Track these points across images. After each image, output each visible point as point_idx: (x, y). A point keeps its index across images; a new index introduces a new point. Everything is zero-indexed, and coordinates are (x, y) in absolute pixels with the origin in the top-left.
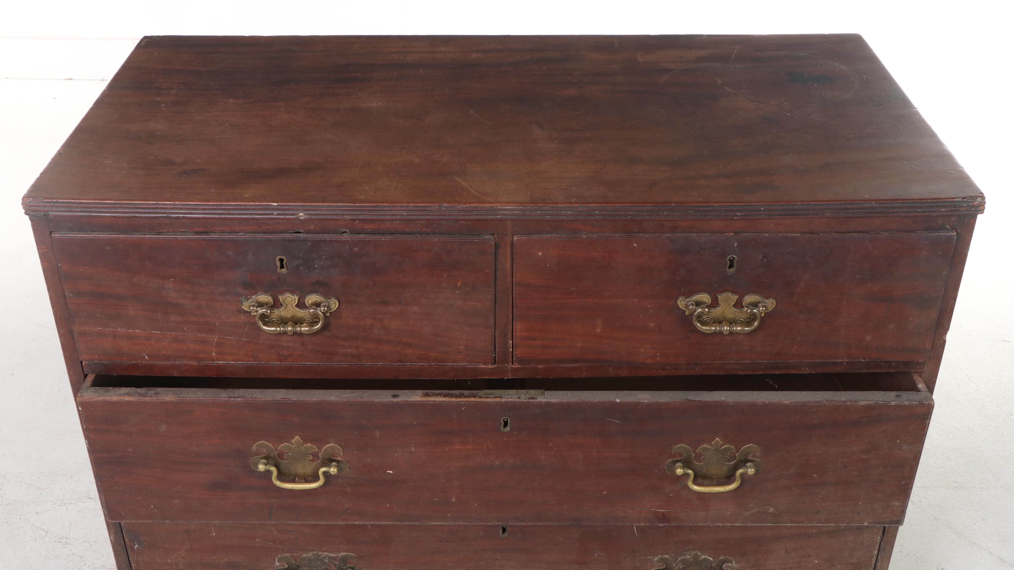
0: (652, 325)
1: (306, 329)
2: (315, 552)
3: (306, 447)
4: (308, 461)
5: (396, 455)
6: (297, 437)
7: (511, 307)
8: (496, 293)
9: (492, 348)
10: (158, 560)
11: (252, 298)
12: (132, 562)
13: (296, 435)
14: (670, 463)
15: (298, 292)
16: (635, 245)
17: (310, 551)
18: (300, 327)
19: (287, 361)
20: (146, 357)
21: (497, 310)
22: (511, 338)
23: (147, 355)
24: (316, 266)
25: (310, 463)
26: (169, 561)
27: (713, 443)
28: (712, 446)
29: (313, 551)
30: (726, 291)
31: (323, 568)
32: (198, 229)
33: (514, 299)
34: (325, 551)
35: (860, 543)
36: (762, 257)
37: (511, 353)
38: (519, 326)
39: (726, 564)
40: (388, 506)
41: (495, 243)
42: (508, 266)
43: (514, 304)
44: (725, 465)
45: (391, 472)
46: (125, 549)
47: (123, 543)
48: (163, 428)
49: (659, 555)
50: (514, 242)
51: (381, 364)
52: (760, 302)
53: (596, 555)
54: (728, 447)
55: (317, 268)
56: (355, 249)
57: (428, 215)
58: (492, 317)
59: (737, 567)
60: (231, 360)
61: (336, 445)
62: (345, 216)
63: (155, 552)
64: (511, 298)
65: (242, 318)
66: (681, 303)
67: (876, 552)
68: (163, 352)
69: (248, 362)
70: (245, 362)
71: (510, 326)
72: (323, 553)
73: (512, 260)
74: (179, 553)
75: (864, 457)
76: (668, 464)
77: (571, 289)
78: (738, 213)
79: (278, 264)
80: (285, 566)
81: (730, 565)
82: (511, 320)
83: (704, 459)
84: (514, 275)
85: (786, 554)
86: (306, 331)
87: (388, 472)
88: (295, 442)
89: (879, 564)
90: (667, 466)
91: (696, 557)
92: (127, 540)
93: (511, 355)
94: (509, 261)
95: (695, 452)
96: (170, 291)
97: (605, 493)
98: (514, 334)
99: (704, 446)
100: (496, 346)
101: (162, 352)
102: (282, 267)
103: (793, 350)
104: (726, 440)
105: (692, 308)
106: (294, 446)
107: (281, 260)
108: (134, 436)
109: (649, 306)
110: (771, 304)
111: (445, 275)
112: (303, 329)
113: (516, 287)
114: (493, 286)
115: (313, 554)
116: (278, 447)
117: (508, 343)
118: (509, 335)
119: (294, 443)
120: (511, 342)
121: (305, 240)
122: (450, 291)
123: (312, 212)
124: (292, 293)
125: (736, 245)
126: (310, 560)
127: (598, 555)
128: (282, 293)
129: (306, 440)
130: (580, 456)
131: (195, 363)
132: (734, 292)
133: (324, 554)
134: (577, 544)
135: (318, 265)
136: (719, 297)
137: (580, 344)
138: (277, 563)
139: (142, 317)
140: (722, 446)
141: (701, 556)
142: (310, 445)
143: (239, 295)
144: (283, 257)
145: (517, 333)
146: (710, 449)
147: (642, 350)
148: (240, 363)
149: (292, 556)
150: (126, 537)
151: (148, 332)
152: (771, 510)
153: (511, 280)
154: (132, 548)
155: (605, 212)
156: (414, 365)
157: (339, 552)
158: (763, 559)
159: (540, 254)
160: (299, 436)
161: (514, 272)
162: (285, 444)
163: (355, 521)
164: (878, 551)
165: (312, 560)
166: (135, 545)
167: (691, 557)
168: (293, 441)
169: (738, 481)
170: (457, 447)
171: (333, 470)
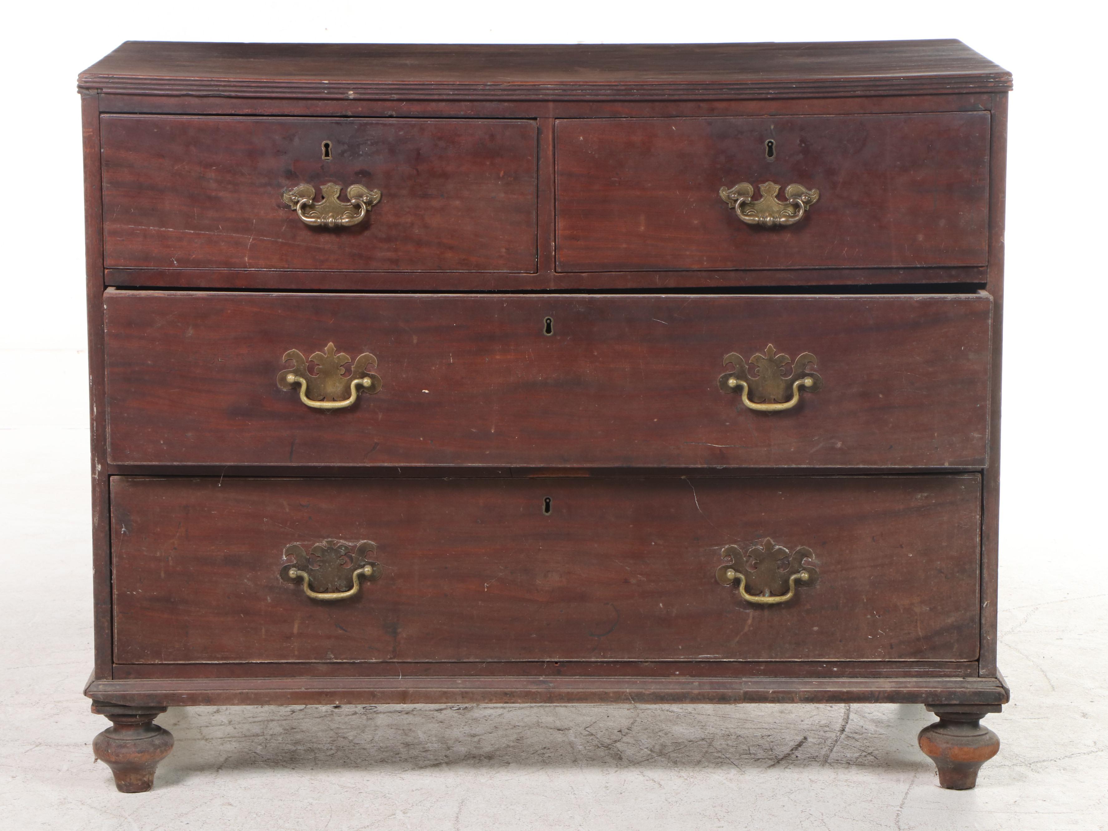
0: (696, 222)
1: (347, 220)
2: (330, 539)
3: (338, 357)
4: (340, 375)
5: (434, 368)
6: (331, 344)
7: (553, 201)
8: (539, 185)
9: (534, 251)
10: (145, 553)
11: (293, 190)
12: (114, 555)
13: (329, 342)
14: (722, 378)
15: (341, 183)
16: (674, 128)
17: (324, 538)
18: (341, 219)
19: (323, 267)
20: (175, 262)
21: (539, 206)
22: (554, 238)
23: (176, 261)
24: (361, 153)
25: (341, 378)
26: (158, 554)
27: (767, 350)
28: (765, 354)
29: (328, 537)
30: (767, 181)
31: (337, 563)
32: (247, 110)
33: (556, 191)
34: (341, 538)
35: (957, 525)
36: (800, 141)
37: (554, 257)
38: (560, 224)
39: (805, 559)
40: (421, 439)
41: (538, 128)
42: (550, 153)
43: (556, 197)
44: (782, 380)
45: (427, 391)
46: (108, 536)
47: (107, 528)
48: (191, 332)
49: (726, 544)
50: (556, 125)
51: (419, 271)
52: (803, 193)
53: (653, 543)
54: (782, 356)
55: (362, 155)
56: (401, 133)
57: (473, 95)
58: (534, 213)
59: (819, 563)
60: (263, 267)
61: (370, 354)
62: (393, 96)
63: (144, 540)
64: (553, 190)
65: (282, 213)
66: (723, 193)
67: (978, 539)
68: (194, 256)
69: (281, 270)
70: (278, 269)
71: (553, 224)
72: (338, 541)
73: (554, 147)
74: (171, 541)
75: (930, 369)
76: (721, 379)
77: (612, 179)
78: (771, 91)
79: (323, 149)
80: (293, 562)
81: (810, 560)
82: (553, 218)
83: (758, 371)
84: (556, 162)
85: (874, 543)
86: (347, 222)
87: (423, 391)
88: (328, 349)
89: (985, 560)
90: (720, 382)
91: (769, 546)
92: (113, 520)
93: (553, 260)
94: (551, 148)
95: (747, 364)
96: (211, 181)
97: (655, 420)
98: (557, 232)
99: (757, 354)
100: (538, 249)
101: (192, 256)
102: (327, 155)
103: (844, 252)
104: (781, 348)
105: (734, 197)
106: (326, 356)
107: (327, 146)
108: (157, 343)
109: (692, 200)
110: (814, 195)
111: (488, 163)
112: (343, 221)
113: (558, 177)
114: (535, 175)
115: (327, 542)
116: (309, 358)
117: (551, 245)
118: (552, 235)
119: (326, 351)
120: (554, 243)
121: (352, 123)
122: (493, 182)
123: (363, 91)
124: (336, 183)
125: (772, 127)
126: (323, 551)
127: (656, 544)
128: (324, 184)
129: (339, 349)
130: (627, 370)
131: (225, 270)
132: (776, 182)
133: (340, 542)
134: (631, 526)
135: (363, 152)
136: (762, 189)
137: (624, 246)
138: (284, 556)
139: (178, 212)
140: (775, 354)
141: (775, 545)
142: (344, 354)
143: (280, 186)
144: (329, 142)
145: (560, 232)
146: (764, 359)
147: (688, 253)
148: (273, 271)
149: (302, 545)
150: (113, 516)
151: (182, 231)
152: (839, 445)
153: (553, 170)
154: (118, 533)
155: (643, 91)
156: (454, 272)
157: (358, 539)
158: (847, 551)
159: (581, 138)
160: (333, 342)
161: (556, 159)
162: (317, 352)
163: (384, 462)
164: (980, 538)
165: (326, 550)
166: (123, 528)
167: (763, 547)
168: (326, 348)
169: (796, 395)
170: (498, 357)
171: (367, 382)
